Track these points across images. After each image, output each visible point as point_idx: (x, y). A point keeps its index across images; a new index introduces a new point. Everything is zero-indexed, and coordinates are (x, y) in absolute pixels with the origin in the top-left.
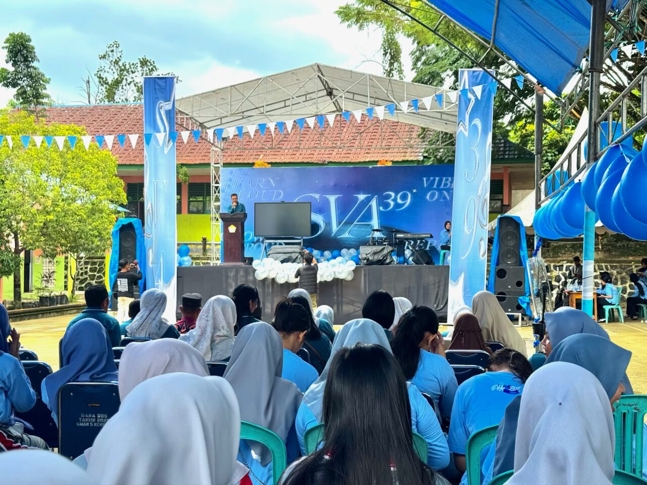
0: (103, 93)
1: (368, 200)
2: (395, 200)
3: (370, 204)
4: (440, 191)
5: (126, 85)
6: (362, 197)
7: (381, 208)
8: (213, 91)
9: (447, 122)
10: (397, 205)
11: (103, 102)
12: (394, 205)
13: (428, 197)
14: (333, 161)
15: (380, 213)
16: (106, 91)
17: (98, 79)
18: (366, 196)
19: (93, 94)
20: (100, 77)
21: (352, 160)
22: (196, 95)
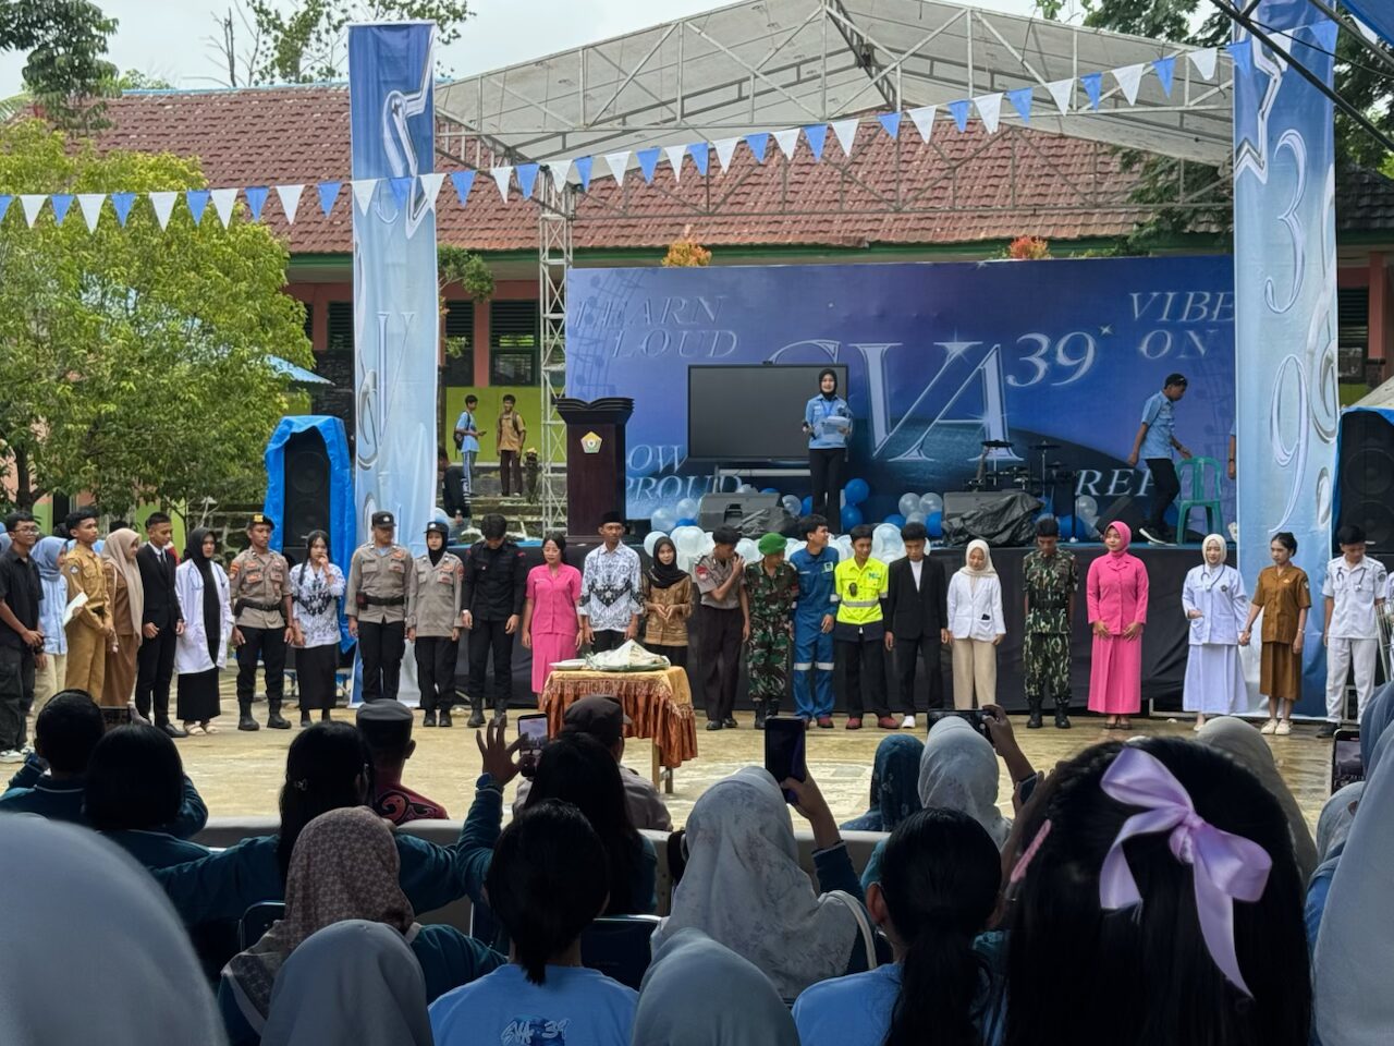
0: (269, 53)
1: (975, 356)
2: (1050, 356)
3: (979, 367)
4: (1179, 330)
5: (327, 31)
6: (956, 348)
7: (1011, 380)
8: (538, 63)
9: (1200, 137)
10: (1057, 372)
11: (268, 79)
12: (1046, 372)
13: (1144, 348)
14: (884, 239)
15: (1005, 391)
16: (275, 48)
17: (254, 16)
18: (966, 345)
19: (244, 56)
20: (261, 11)
21: (938, 236)
22: (489, 75)
